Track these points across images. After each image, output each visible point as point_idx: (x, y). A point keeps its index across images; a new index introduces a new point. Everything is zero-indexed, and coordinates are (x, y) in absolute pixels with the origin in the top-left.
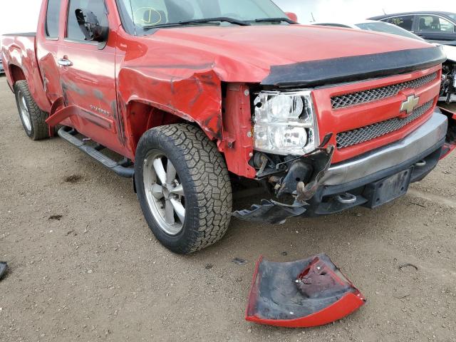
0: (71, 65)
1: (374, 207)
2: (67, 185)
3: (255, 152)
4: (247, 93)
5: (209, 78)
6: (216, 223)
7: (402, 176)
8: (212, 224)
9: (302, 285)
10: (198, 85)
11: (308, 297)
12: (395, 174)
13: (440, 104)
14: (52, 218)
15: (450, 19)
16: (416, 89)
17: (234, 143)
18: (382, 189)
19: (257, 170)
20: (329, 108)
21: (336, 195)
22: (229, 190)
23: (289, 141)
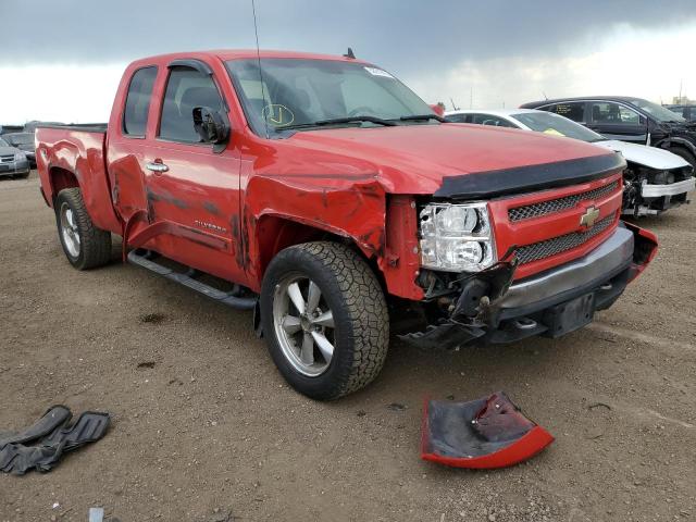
0: (167, 170)
1: (555, 336)
2: (148, 326)
3: (422, 270)
4: (413, 205)
5: (372, 190)
6: (372, 357)
7: (586, 300)
8: (368, 359)
9: (480, 427)
10: (358, 197)
11: (487, 440)
12: (579, 296)
13: (623, 217)
14: (142, 365)
15: (633, 106)
16: (597, 200)
17: (398, 260)
18: (565, 314)
19: (425, 291)
20: (505, 221)
21: (512, 319)
22: (386, 317)
23: (460, 256)
